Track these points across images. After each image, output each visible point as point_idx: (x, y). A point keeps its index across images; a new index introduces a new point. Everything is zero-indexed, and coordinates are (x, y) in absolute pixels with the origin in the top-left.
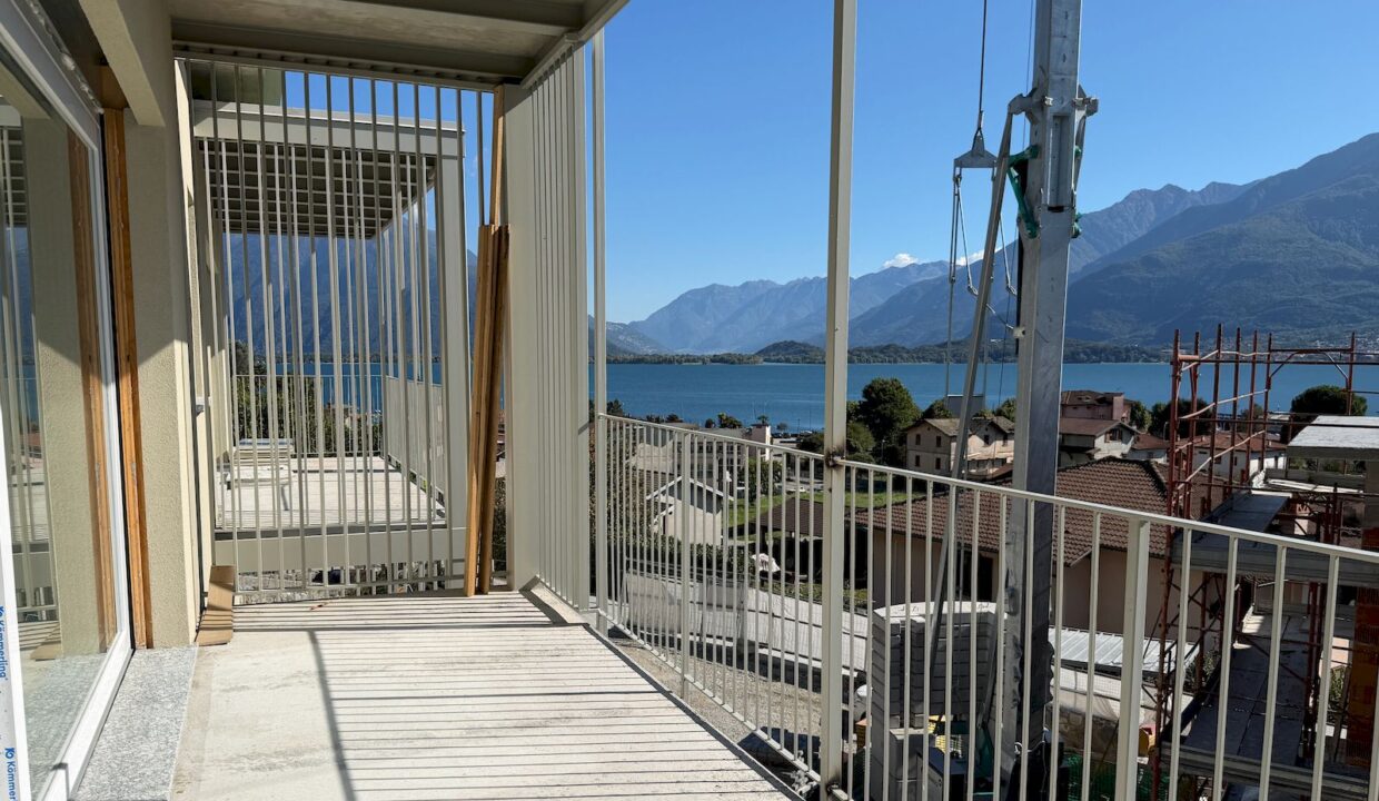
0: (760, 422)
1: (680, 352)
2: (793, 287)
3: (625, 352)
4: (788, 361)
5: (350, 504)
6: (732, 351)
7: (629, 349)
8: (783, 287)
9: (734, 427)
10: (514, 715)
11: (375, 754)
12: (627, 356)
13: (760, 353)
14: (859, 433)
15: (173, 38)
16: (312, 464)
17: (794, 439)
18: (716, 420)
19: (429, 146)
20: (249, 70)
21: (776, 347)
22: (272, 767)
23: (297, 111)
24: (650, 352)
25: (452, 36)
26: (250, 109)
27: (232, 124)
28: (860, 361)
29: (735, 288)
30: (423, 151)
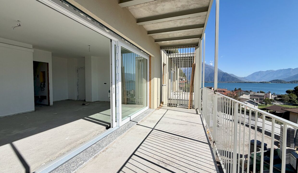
0: (269, 92)
1: (253, 81)
2: (278, 71)
3: (243, 81)
4: (276, 83)
5: (186, 97)
6: (264, 81)
7: (244, 81)
8: (275, 71)
9: (263, 93)
10: (180, 123)
11: (161, 123)
12: (243, 82)
13: (270, 81)
14: (293, 95)
15: (160, 48)
16: (186, 93)
17: (277, 96)
18: (259, 92)
19: (192, 55)
20: (174, 49)
21: (274, 81)
22: (151, 122)
23: (179, 53)
24: (247, 81)
25: (189, 42)
26: (174, 54)
27: (172, 56)
28: (294, 83)
29: (265, 71)
30: (188, 56)
